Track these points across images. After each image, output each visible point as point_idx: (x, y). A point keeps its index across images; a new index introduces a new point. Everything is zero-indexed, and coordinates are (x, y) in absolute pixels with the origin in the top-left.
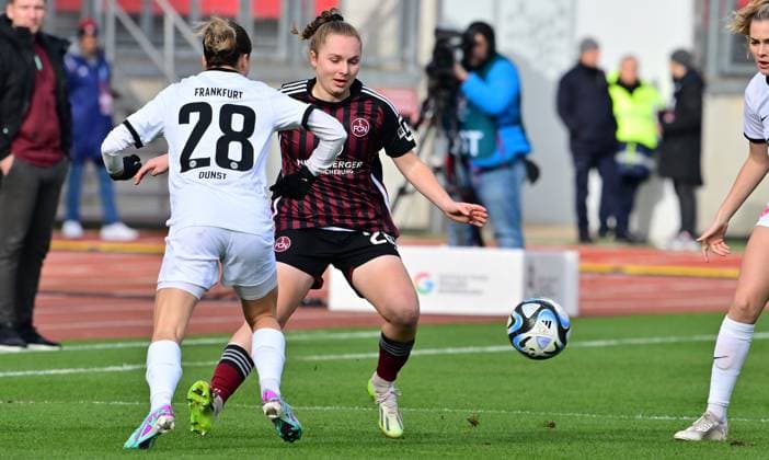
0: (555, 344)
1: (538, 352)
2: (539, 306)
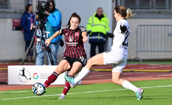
0: (43, 91)
1: (40, 93)
2: (38, 84)
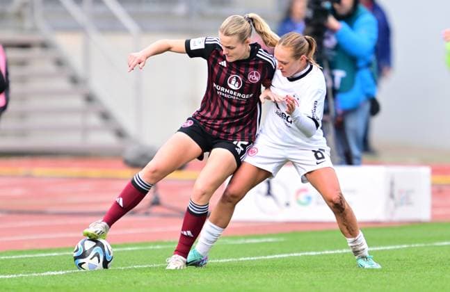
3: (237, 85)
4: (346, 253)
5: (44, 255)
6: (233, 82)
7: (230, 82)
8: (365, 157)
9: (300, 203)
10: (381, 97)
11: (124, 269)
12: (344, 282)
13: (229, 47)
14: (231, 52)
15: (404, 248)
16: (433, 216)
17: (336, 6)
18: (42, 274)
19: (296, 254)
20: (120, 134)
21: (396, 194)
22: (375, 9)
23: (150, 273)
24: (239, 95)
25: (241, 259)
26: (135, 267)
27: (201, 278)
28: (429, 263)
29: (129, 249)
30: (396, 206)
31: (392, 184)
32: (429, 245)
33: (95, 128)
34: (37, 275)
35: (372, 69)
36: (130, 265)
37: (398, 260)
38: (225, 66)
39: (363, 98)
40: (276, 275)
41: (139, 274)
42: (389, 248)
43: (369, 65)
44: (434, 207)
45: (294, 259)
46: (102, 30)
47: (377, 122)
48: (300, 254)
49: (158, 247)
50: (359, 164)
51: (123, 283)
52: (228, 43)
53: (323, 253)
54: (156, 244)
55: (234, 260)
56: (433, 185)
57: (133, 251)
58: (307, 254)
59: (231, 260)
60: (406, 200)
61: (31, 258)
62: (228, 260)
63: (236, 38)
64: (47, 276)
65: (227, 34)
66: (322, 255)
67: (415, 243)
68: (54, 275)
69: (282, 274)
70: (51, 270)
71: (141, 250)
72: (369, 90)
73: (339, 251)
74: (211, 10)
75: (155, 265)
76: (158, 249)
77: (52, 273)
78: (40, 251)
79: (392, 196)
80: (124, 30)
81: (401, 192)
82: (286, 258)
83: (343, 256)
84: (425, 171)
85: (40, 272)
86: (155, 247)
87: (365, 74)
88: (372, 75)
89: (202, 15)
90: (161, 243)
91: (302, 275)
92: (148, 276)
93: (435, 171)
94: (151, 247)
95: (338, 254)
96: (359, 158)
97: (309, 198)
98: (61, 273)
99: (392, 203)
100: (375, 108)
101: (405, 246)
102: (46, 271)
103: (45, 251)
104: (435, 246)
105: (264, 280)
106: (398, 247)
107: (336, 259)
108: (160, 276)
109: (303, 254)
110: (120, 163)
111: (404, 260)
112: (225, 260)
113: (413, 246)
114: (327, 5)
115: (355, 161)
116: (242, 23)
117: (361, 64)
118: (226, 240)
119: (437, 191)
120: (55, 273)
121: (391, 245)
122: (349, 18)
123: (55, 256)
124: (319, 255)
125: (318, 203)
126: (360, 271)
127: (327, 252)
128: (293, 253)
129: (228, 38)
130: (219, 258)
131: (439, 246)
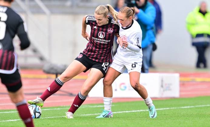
3: (103, 36)
4: (142, 112)
5: (8, 112)
6: (101, 35)
7: (99, 35)
8: (150, 69)
9: (121, 89)
10: (157, 43)
11: (43, 119)
12: (141, 124)
13: (99, 20)
14: (100, 21)
15: (167, 109)
16: (180, 95)
17: (137, 2)
18: (7, 121)
19: (119, 112)
20: (42, 59)
21: (164, 85)
22: (155, 3)
23: (55, 120)
24: (104, 40)
25: (95, 114)
26: (48, 118)
27: (78, 122)
28: (178, 116)
29: (46, 110)
30: (164, 91)
31: (162, 81)
32: (178, 108)
33: (30, 56)
34: (4, 121)
35: (153, 30)
36: (46, 117)
37: (165, 115)
38: (96, 28)
39: (149, 43)
40: (111, 121)
41: (50, 121)
42: (161, 109)
43: (152, 28)
44: (181, 91)
45: (119, 114)
46: (33, 13)
47: (156, 54)
48: (122, 112)
49: (58, 109)
50: (148, 72)
51: (43, 125)
52: (99, 18)
53: (132, 111)
54: (58, 107)
55: (92, 114)
56: (180, 81)
57: (47, 110)
58: (124, 112)
59: (91, 115)
60: (168, 88)
61: (2, 114)
62: (89, 115)
63: (102, 15)
64: (9, 122)
65: (98, 14)
66: (131, 112)
67: (172, 107)
68: (12, 122)
69: (114, 121)
70: (11, 119)
71: (51, 110)
72: (152, 40)
73: (138, 111)
74: (82, 4)
75: (57, 117)
76: (59, 110)
77: (11, 120)
78: (5, 111)
79: (162, 86)
80: (43, 13)
81: (166, 84)
82: (115, 114)
83: (140, 113)
84: (177, 75)
85: (6, 120)
86: (57, 109)
87: (150, 32)
88: (153, 33)
89: (78, 6)
90: (60, 107)
91: (122, 121)
92: (54, 122)
93: (181, 75)
94: (55, 109)
95: (138, 112)
96: (147, 70)
97: (125, 87)
98: (15, 120)
99: (162, 89)
100: (155, 48)
101: (168, 108)
102: (8, 120)
103: (8, 111)
104: (181, 108)
105: (105, 123)
106: (165, 109)
107: (137, 114)
108: (59, 122)
109: (123, 112)
110: (41, 72)
111: (167, 115)
112: (88, 115)
113: (171, 108)
114: (133, 2)
115: (146, 71)
116: (105, 9)
117: (148, 28)
118: (89, 106)
119: (182, 84)
120: (13, 120)
121: (162, 108)
122: (143, 7)
123: (13, 113)
124: (130, 113)
125: (129, 90)
126: (148, 120)
127: (133, 111)
128: (118, 111)
129: (99, 16)
130: (86, 114)
131: (183, 109)
